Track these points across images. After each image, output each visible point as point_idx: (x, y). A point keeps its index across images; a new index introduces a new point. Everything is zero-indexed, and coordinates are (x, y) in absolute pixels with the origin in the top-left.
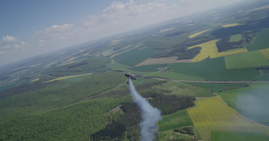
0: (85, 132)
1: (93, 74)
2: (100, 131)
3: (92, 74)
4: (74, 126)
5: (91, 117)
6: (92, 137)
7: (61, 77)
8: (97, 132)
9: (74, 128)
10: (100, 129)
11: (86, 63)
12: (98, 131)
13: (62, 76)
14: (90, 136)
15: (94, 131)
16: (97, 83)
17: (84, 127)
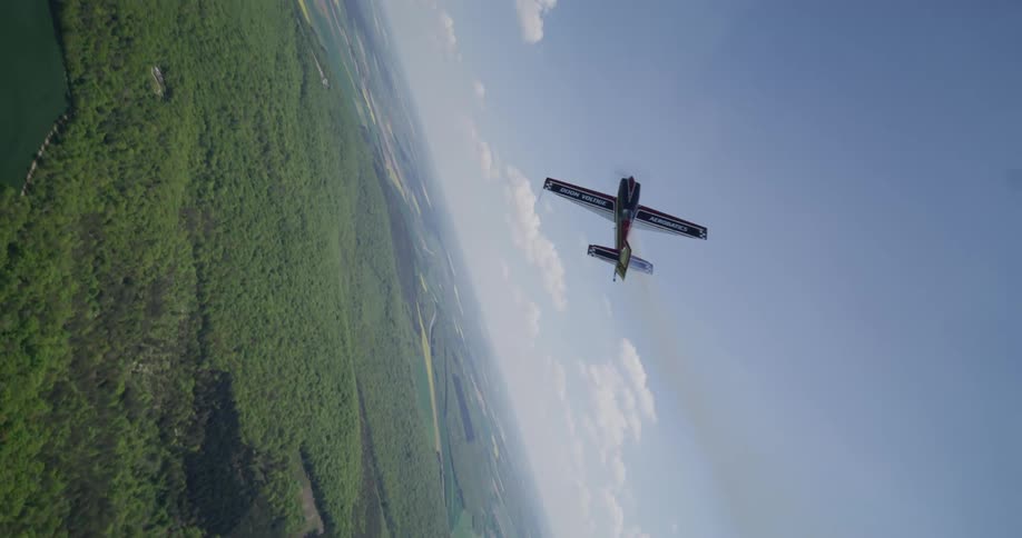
0: (245, 357)
1: (438, 454)
2: (236, 415)
3: (438, 449)
4: (280, 323)
5: (299, 393)
6: (217, 377)
7: (429, 349)
8: (235, 403)
9: (271, 321)
10: (242, 419)
11: (470, 437)
12: (238, 407)
13: (433, 354)
14: (227, 370)
15: (241, 393)
16: (409, 455)
17: (265, 357)
